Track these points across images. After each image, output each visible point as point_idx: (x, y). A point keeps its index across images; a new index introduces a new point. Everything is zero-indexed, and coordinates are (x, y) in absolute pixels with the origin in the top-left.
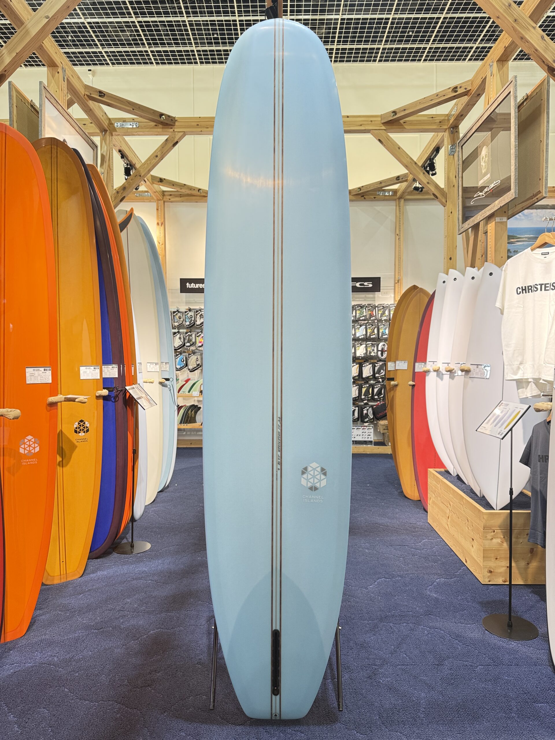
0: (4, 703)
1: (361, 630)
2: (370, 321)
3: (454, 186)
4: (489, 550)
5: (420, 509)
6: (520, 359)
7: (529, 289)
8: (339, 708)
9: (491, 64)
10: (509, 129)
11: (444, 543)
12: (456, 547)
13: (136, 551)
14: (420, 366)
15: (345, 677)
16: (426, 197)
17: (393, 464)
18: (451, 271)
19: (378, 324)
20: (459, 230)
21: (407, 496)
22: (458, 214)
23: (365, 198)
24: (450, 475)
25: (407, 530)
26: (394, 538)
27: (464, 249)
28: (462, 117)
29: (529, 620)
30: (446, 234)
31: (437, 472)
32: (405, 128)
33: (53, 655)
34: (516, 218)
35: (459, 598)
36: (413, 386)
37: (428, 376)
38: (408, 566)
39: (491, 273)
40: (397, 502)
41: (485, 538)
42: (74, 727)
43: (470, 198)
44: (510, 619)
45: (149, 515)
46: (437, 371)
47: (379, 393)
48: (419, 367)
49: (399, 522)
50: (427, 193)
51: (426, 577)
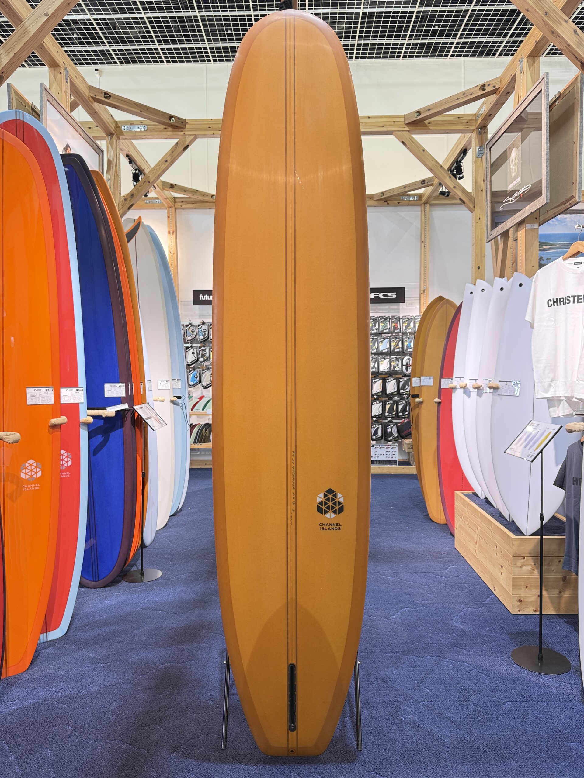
0: (5, 743)
1: (383, 663)
2: (394, 334)
3: (482, 190)
4: (519, 578)
5: (447, 533)
6: (551, 376)
7: (560, 302)
8: (358, 748)
9: (521, 60)
10: (540, 129)
11: (472, 570)
12: (484, 574)
13: (146, 579)
14: (446, 382)
15: (365, 714)
16: (453, 202)
17: (419, 485)
18: (478, 281)
19: (402, 337)
20: (487, 238)
21: (432, 519)
22: (487, 220)
23: (388, 204)
24: (478, 498)
25: (432, 555)
26: (419, 565)
27: (493, 257)
28: (491, 117)
29: (561, 653)
30: (474, 242)
31: (464, 494)
32: (430, 129)
33: (57, 691)
34: (549, 224)
35: (487, 629)
36: (439, 403)
37: (454, 393)
38: (433, 594)
39: (521, 284)
40: (422, 526)
41: (514, 565)
42: (78, 768)
43: (499, 202)
44: (541, 652)
45: (160, 541)
46: (464, 388)
47: (404, 410)
48: (446, 384)
49: (424, 547)
50: (454, 198)
51: (452, 606)
